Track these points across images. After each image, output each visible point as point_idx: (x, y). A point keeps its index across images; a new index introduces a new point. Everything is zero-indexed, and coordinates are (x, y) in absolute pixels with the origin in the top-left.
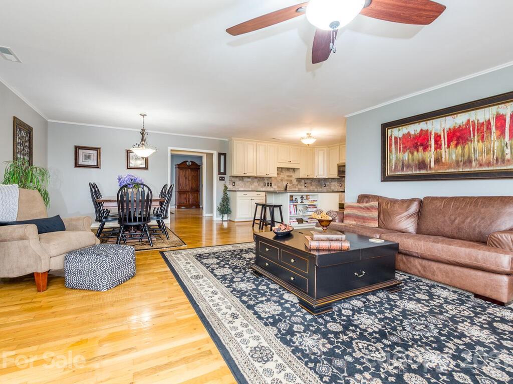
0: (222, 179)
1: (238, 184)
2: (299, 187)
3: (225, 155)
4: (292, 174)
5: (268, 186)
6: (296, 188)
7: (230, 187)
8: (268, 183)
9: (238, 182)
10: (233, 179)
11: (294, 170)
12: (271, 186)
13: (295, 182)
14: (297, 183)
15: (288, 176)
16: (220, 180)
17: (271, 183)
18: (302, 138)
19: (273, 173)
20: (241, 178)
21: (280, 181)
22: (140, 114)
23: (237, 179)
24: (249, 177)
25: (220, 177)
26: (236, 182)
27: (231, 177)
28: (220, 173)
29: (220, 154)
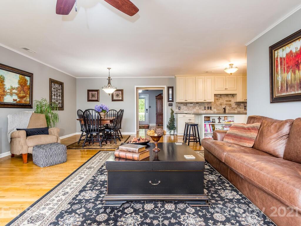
0: (171, 105)
1: (182, 108)
2: (239, 110)
3: (172, 88)
4: (231, 99)
5: (208, 109)
6: (235, 110)
7: (176, 110)
8: (208, 107)
9: (183, 107)
10: (179, 105)
11: (233, 95)
12: (211, 109)
13: (234, 105)
14: (236, 106)
15: (227, 101)
16: (169, 106)
17: (211, 107)
18: (226, 69)
19: (211, 99)
20: (186, 104)
21: (219, 105)
22: (108, 68)
23: (182, 105)
24: (191, 103)
25: (169, 104)
26: (181, 107)
27: (178, 104)
28: (169, 101)
29: (169, 88)
